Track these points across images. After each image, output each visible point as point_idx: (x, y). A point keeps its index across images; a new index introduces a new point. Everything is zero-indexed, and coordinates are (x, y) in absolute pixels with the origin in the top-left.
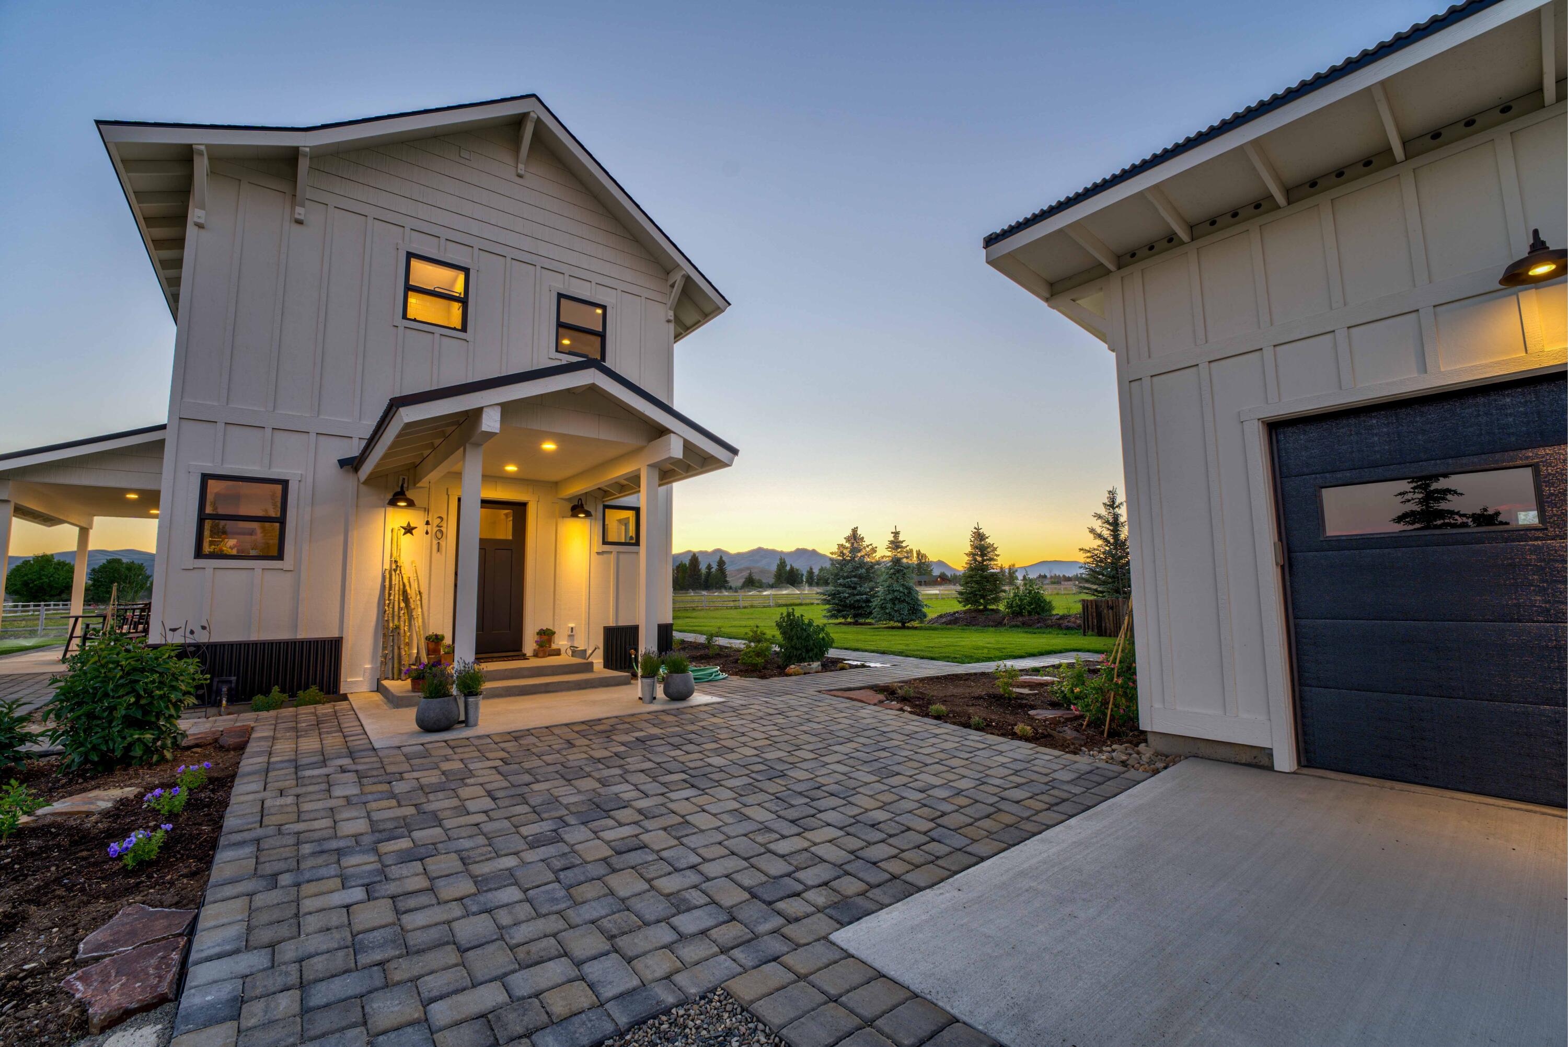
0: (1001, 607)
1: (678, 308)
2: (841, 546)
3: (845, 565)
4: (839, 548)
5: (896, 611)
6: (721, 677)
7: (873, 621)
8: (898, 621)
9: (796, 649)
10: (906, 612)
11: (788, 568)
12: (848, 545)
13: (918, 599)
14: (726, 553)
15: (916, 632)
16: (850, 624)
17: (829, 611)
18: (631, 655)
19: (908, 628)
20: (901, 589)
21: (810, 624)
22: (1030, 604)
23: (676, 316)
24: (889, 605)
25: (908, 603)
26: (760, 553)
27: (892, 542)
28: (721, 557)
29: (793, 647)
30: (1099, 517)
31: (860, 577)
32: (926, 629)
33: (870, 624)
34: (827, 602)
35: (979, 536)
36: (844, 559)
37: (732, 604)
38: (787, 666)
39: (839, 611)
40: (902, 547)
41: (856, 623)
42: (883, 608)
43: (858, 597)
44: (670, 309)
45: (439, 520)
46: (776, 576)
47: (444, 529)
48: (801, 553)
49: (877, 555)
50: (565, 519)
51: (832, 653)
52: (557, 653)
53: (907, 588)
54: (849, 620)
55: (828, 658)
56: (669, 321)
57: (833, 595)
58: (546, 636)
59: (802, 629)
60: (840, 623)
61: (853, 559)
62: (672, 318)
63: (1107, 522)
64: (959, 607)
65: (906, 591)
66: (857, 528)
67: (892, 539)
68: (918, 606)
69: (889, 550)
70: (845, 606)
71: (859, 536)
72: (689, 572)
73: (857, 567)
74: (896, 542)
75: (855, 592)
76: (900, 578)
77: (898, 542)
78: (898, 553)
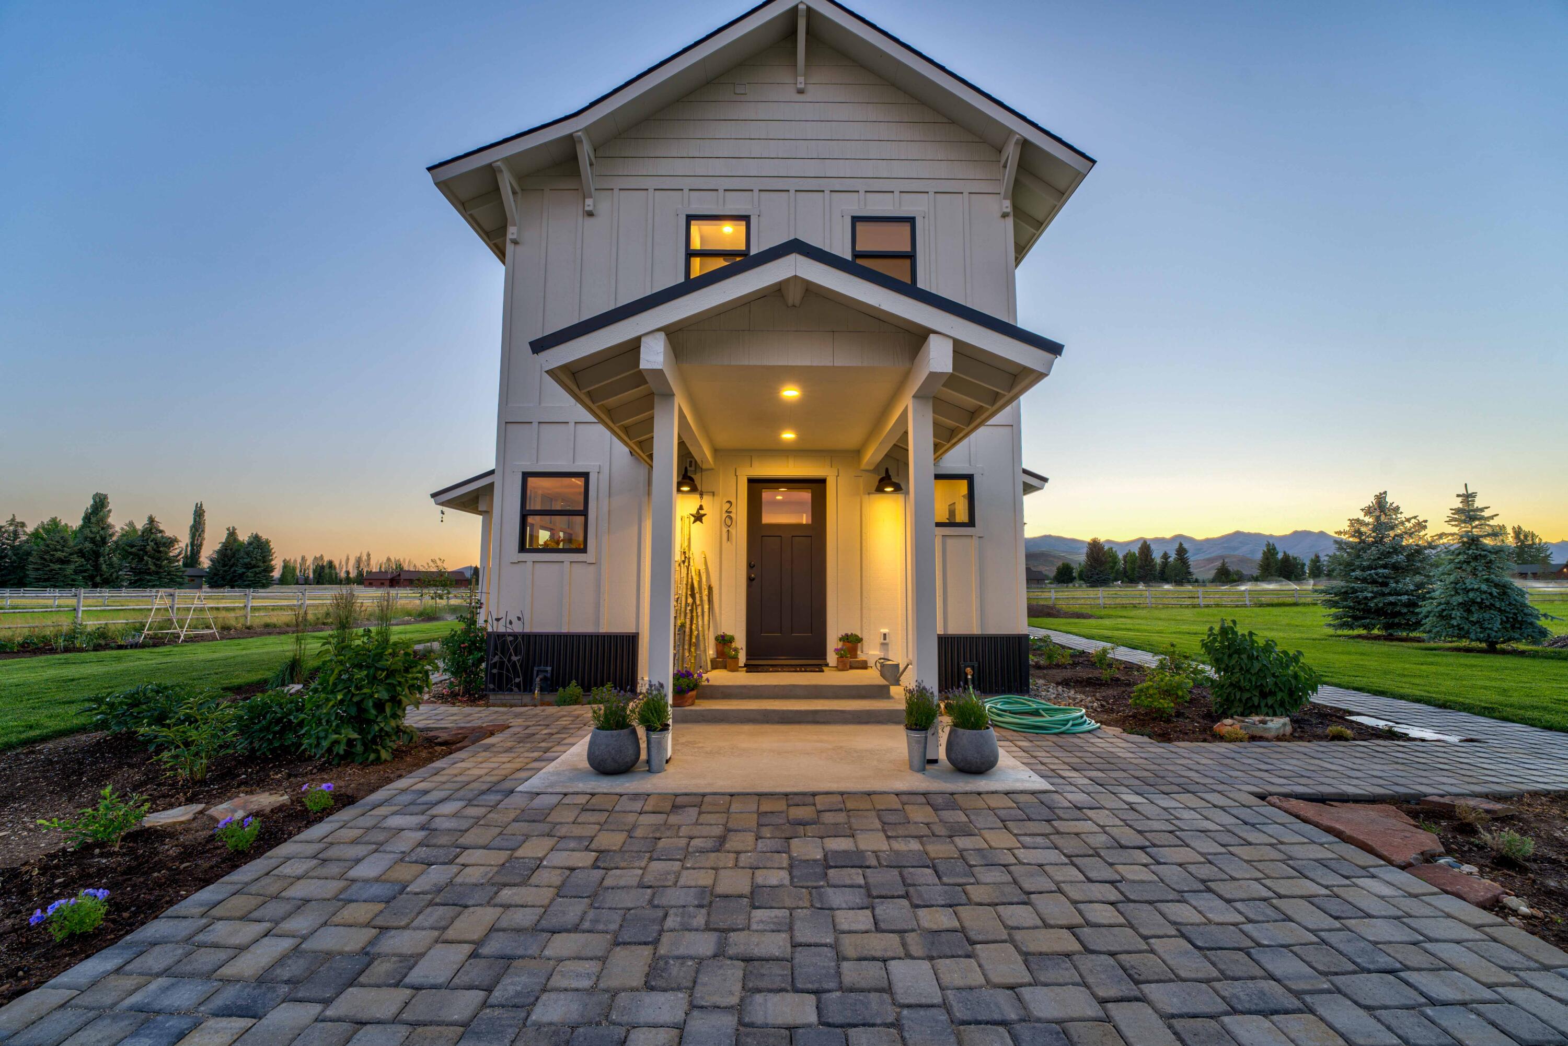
1: (1017, 192)
2: (1356, 522)
3: (1364, 550)
4: (1352, 525)
5: (1474, 623)
6: (1086, 727)
7: (1424, 635)
8: (1480, 641)
9: (1241, 689)
10: (1497, 625)
11: (1280, 556)
12: (1368, 519)
13: (1524, 605)
14: (1190, 540)
15: (1526, 662)
16: (1377, 638)
17: (1336, 617)
18: (966, 674)
19: (1504, 652)
20: (1484, 587)
21: (1269, 646)
23: (1015, 207)
24: (1457, 613)
25: (1500, 610)
26: (1238, 537)
27: (1458, 511)
28: (1181, 544)
29: (1236, 686)
31: (1395, 567)
32: (1546, 657)
33: (1419, 640)
34: (1332, 603)
36: (1363, 541)
37: (1188, 602)
38: (1218, 719)
39: (1355, 618)
40: (1482, 519)
41: (1390, 638)
42: (1444, 616)
43: (1392, 599)
44: (1005, 198)
45: (728, 505)
46: (1261, 566)
47: (733, 515)
48: (1300, 536)
49: (1430, 533)
50: (872, 496)
51: (1324, 696)
52: (864, 666)
53: (1496, 585)
54: (1376, 632)
55: (1315, 705)
56: (1005, 215)
57: (1344, 594)
58: (852, 642)
59: (1251, 658)
60: (1359, 636)
61: (1379, 541)
62: (1009, 210)
65: (1495, 591)
66: (1385, 493)
67: (1461, 506)
68: (1525, 614)
69: (1453, 523)
70: (1367, 611)
71: (1391, 504)
72: (1139, 562)
73: (1389, 552)
74: (1469, 511)
75: (1386, 590)
76: (1480, 569)
77: (1472, 511)
78: (1473, 528)
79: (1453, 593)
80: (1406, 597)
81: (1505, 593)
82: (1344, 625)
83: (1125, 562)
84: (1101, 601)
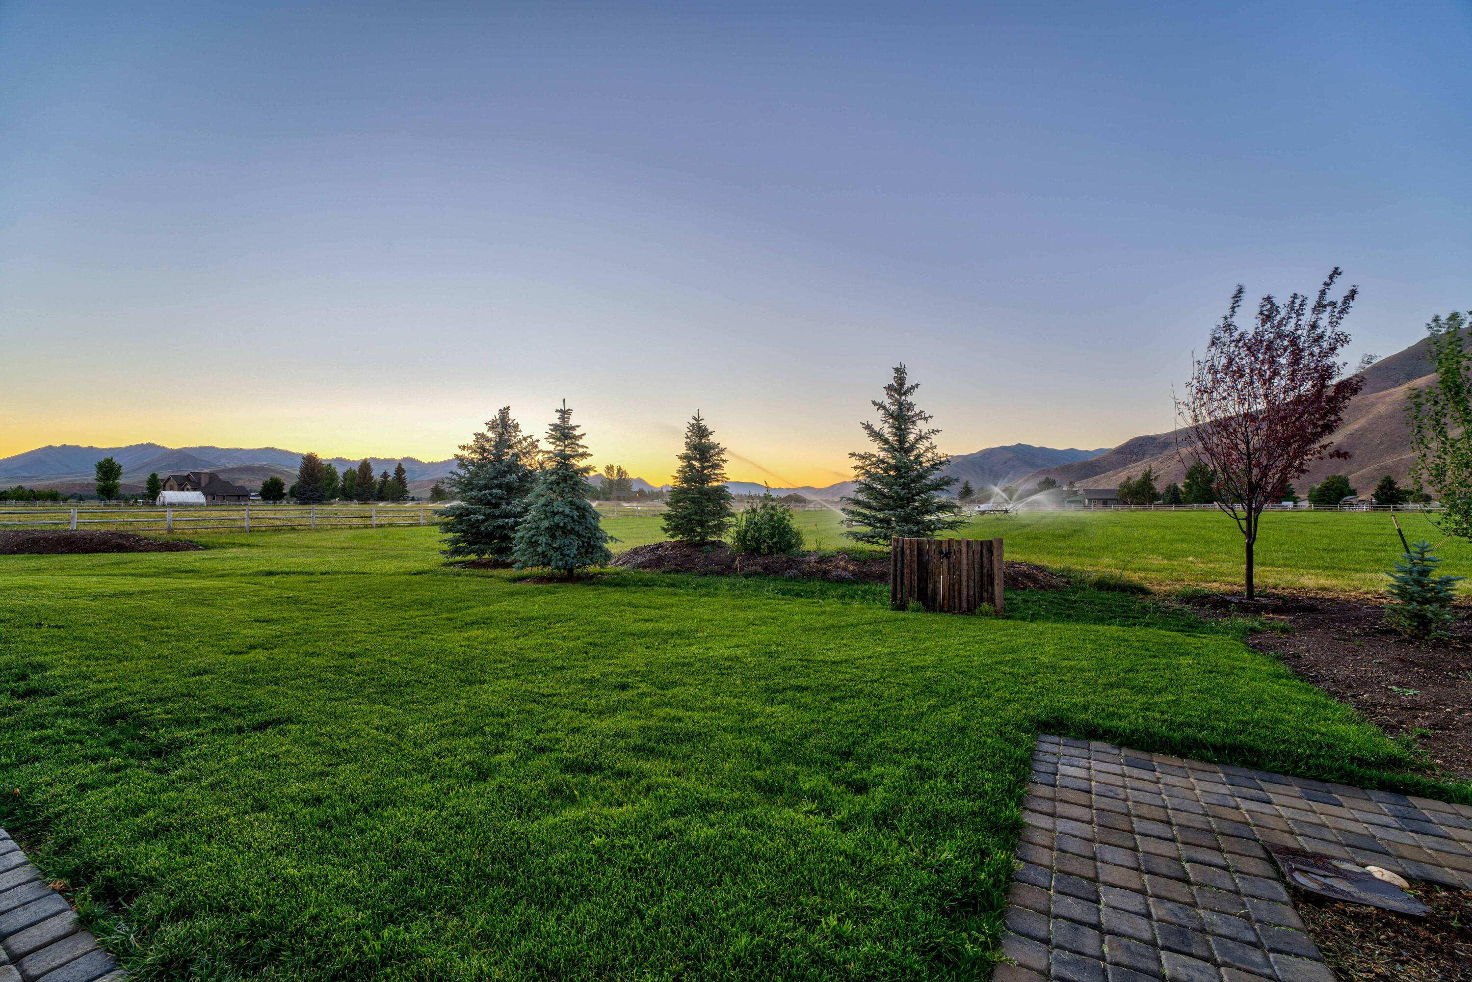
0: (728, 539)
2: (480, 437)
3: (483, 467)
4: (477, 440)
5: (556, 550)
8: (558, 567)
10: (574, 551)
12: (490, 435)
13: (597, 529)
16: (485, 565)
17: (452, 542)
19: (575, 579)
20: (567, 510)
22: (772, 536)
24: (542, 539)
25: (578, 535)
27: (556, 427)
30: (881, 406)
31: (508, 487)
34: (447, 528)
35: (699, 431)
36: (484, 458)
39: (469, 542)
40: (574, 437)
42: (533, 544)
43: (500, 522)
53: (578, 508)
54: (485, 558)
57: (461, 515)
60: (472, 562)
61: (499, 458)
63: (891, 415)
64: (664, 538)
65: (576, 513)
66: (508, 408)
67: (558, 422)
68: (597, 538)
69: (551, 440)
70: (478, 534)
71: (513, 421)
72: (357, 480)
73: (505, 472)
74: (564, 429)
75: (497, 513)
76: (567, 490)
77: (568, 428)
78: (566, 446)
79: (542, 517)
80: (513, 519)
81: (584, 517)
82: (457, 551)
83: (345, 479)
84: (245, 524)
